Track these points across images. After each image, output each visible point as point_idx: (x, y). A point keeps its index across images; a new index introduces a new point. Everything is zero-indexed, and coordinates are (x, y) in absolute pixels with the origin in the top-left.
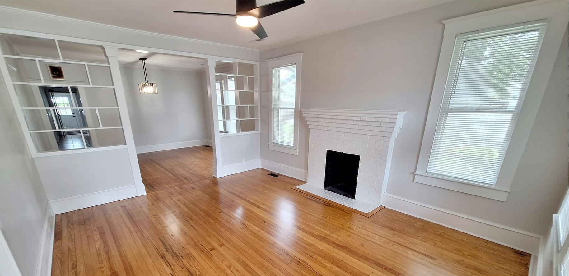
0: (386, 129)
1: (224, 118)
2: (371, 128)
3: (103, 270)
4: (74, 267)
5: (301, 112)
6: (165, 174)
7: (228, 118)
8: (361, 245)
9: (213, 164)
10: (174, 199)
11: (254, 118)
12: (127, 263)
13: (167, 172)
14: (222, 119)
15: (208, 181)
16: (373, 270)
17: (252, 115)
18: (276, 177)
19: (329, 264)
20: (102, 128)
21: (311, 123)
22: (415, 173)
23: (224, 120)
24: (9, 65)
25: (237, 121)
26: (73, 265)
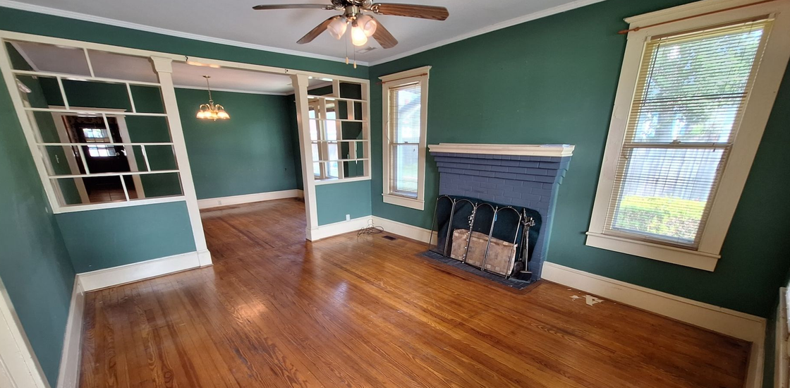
0: (545, 173)
1: (320, 159)
2: (526, 171)
3: (152, 367)
4: (112, 364)
5: (427, 149)
6: (239, 237)
7: (327, 158)
8: (512, 332)
9: (305, 223)
10: (251, 272)
11: (362, 158)
12: (186, 358)
13: (241, 234)
14: (318, 159)
15: (299, 246)
16: (528, 367)
17: (360, 155)
18: (394, 241)
19: (467, 359)
20: (150, 172)
21: (442, 165)
22: (587, 233)
23: (321, 162)
24: (19, 85)
25: (339, 163)
26: (110, 362)
